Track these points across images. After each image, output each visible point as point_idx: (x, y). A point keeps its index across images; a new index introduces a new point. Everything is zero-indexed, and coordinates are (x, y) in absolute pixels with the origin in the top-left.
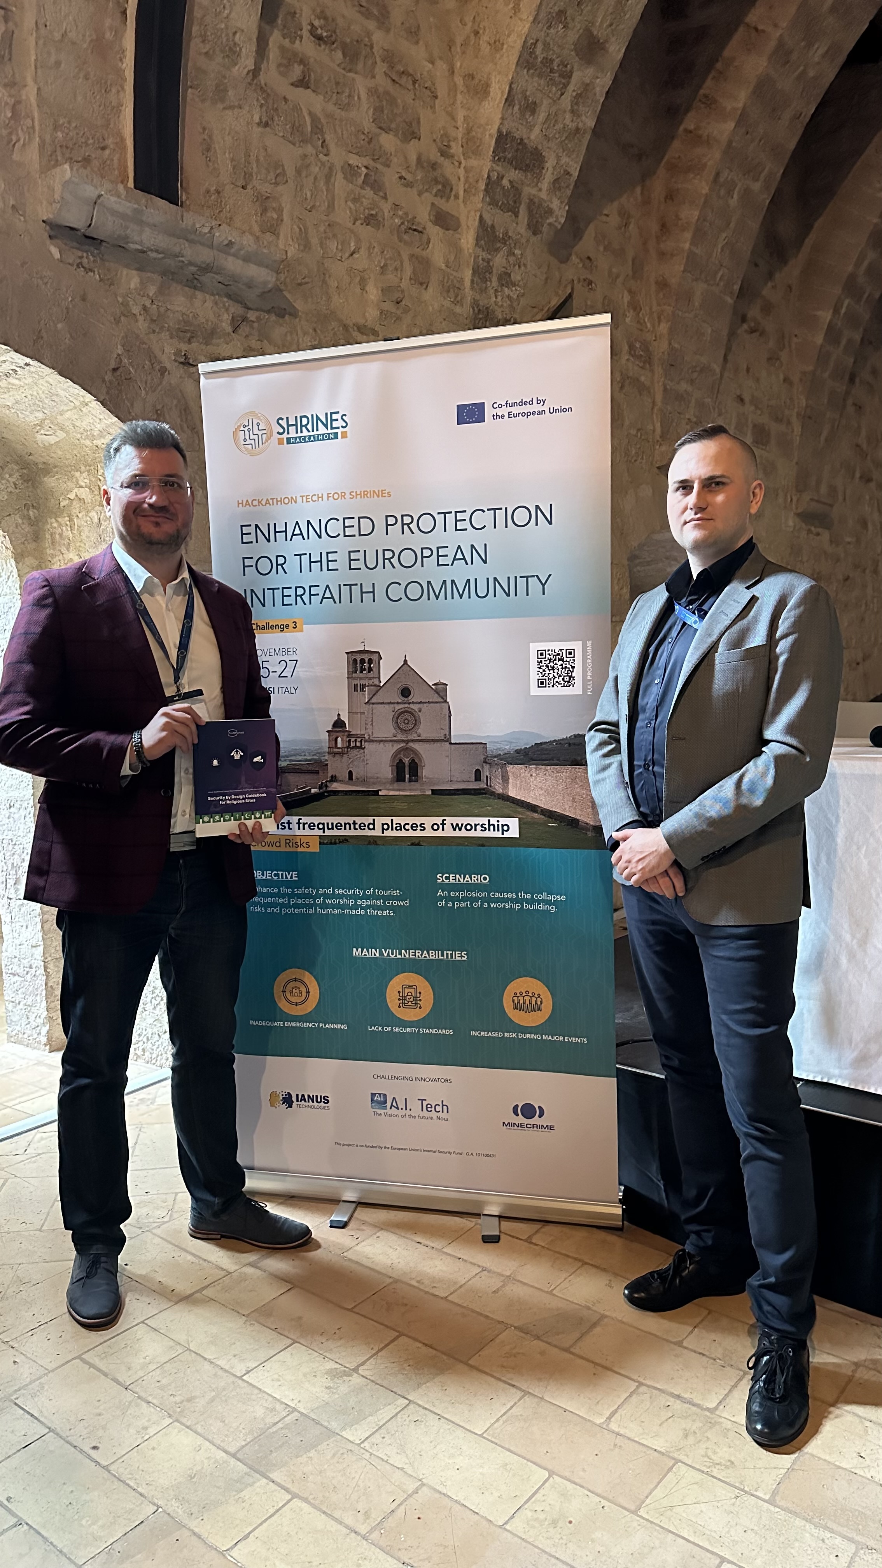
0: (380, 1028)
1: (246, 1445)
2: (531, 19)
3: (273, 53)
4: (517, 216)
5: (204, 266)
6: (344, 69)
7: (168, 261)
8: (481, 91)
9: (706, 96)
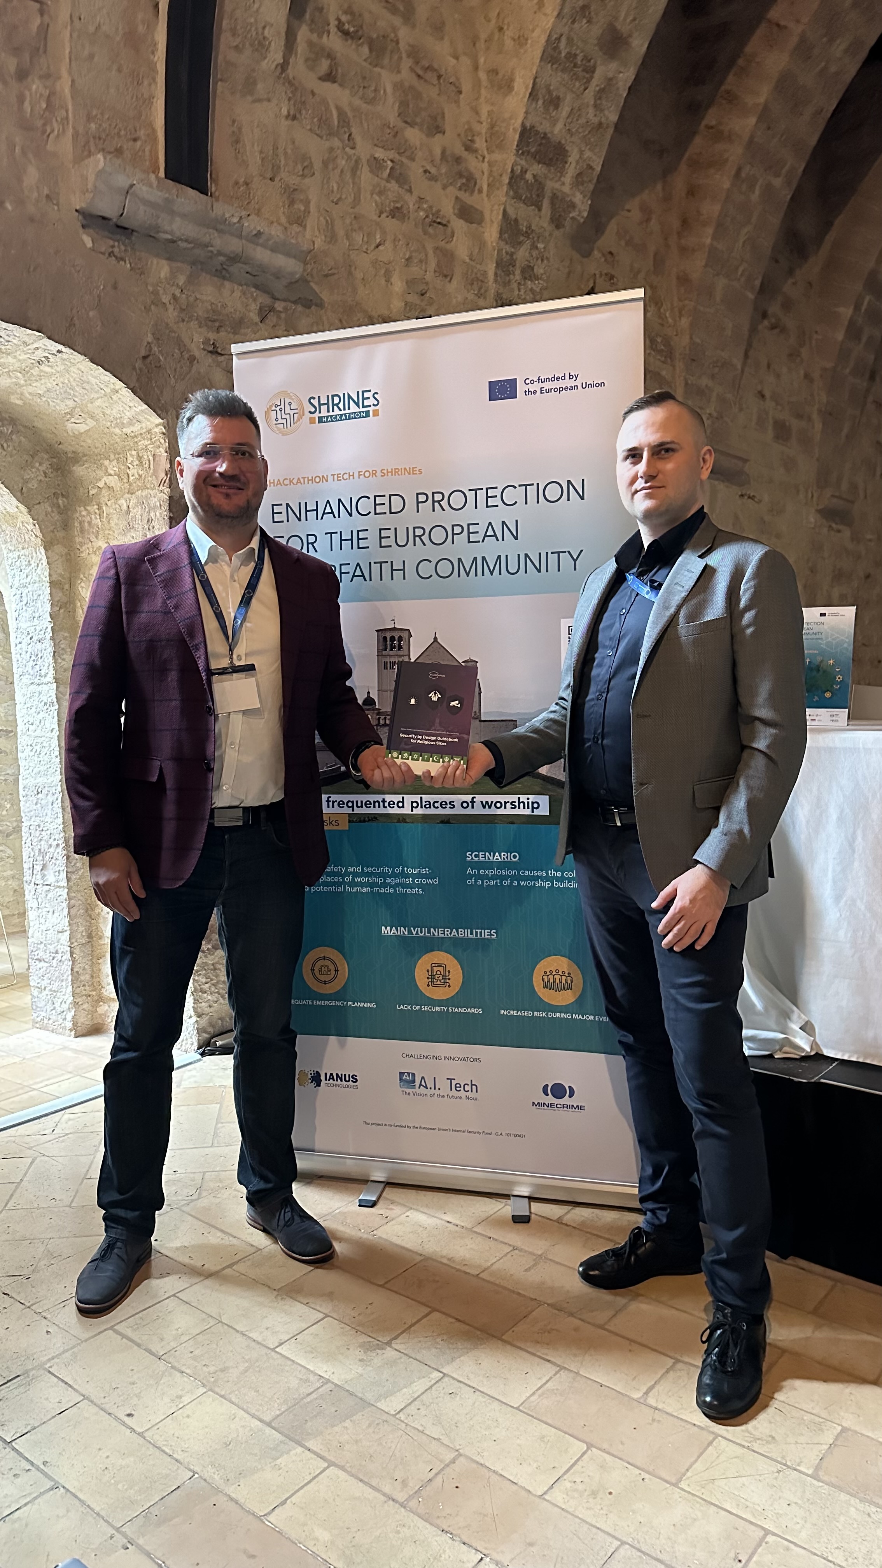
0: (409, 1007)
1: (281, 1414)
2: (555, 13)
3: (301, 46)
4: (540, 210)
5: (232, 255)
6: (370, 64)
7: (197, 251)
8: (506, 86)
9: (728, 92)
